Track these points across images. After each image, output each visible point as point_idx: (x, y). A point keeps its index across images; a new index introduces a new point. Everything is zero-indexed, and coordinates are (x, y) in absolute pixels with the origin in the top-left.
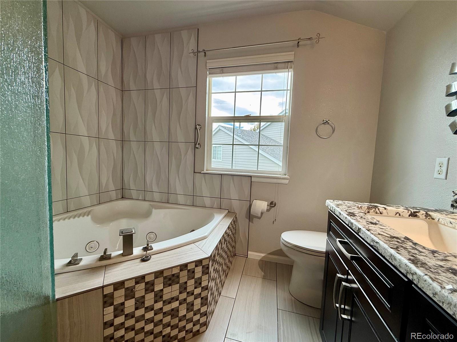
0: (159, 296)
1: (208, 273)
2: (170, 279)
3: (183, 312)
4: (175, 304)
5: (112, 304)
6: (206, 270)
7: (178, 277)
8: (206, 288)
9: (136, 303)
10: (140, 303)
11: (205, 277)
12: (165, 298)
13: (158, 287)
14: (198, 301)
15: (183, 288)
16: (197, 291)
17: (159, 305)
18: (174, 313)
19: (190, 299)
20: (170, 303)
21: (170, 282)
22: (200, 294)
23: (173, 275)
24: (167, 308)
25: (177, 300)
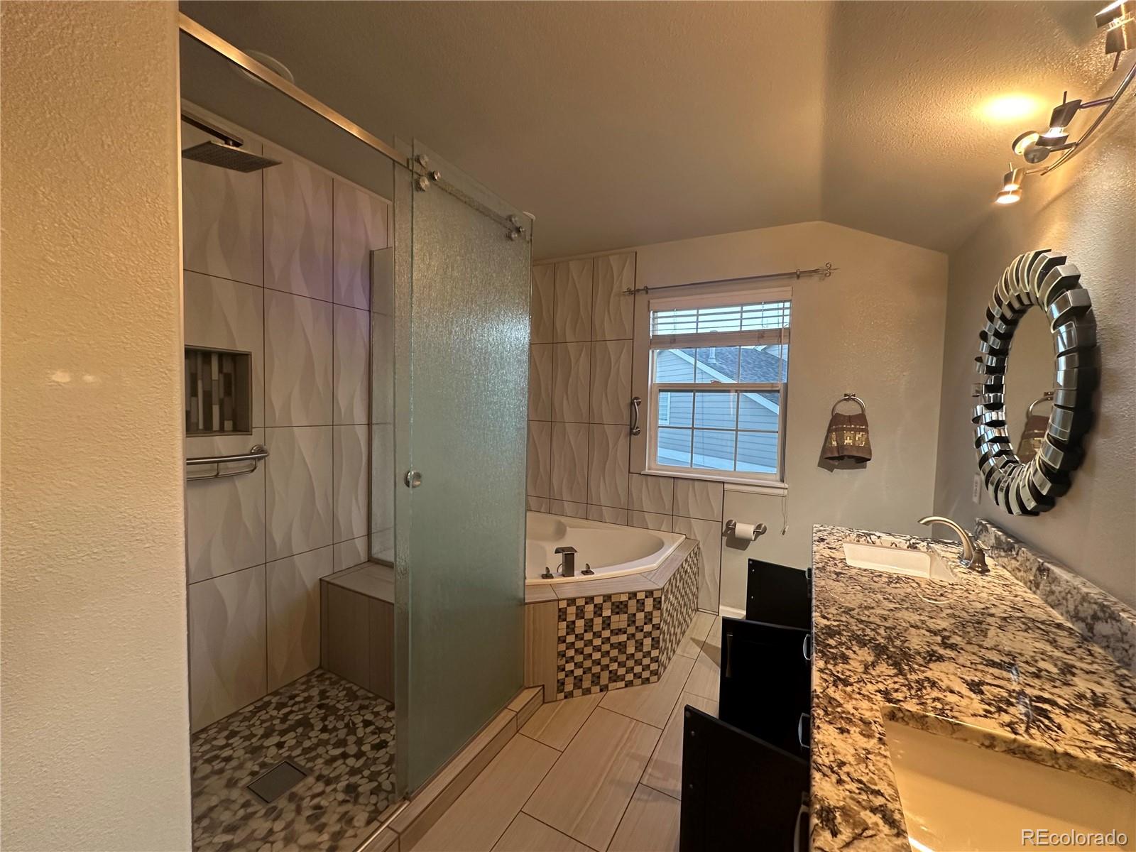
0: (607, 623)
1: (660, 609)
2: (618, 607)
3: (631, 649)
4: (623, 638)
5: (565, 620)
6: (657, 604)
7: (626, 606)
8: (656, 627)
9: (585, 626)
10: (589, 626)
11: (656, 613)
12: (613, 626)
13: (607, 613)
14: (648, 642)
15: (632, 620)
16: (648, 628)
17: (606, 634)
18: (621, 647)
19: (639, 636)
20: (617, 634)
21: (617, 610)
22: (651, 632)
23: (621, 602)
24: (614, 640)
25: (625, 633)
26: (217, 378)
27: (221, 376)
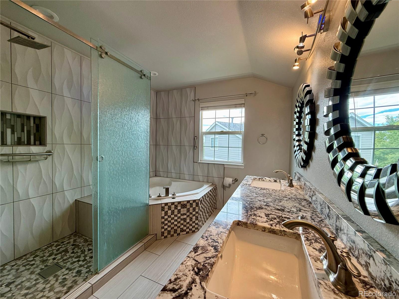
0: (179, 211)
3: (188, 220)
4: (185, 216)
5: (164, 211)
6: (197, 205)
7: (186, 205)
8: (197, 213)
9: (171, 212)
10: (173, 212)
11: (197, 208)
12: (182, 213)
13: (179, 208)
14: (194, 218)
15: (188, 210)
16: (194, 213)
17: (179, 215)
18: (185, 220)
19: (191, 216)
20: (183, 215)
21: (183, 207)
23: (184, 204)
24: (182, 217)
26: (33, 126)
27: (35, 125)
